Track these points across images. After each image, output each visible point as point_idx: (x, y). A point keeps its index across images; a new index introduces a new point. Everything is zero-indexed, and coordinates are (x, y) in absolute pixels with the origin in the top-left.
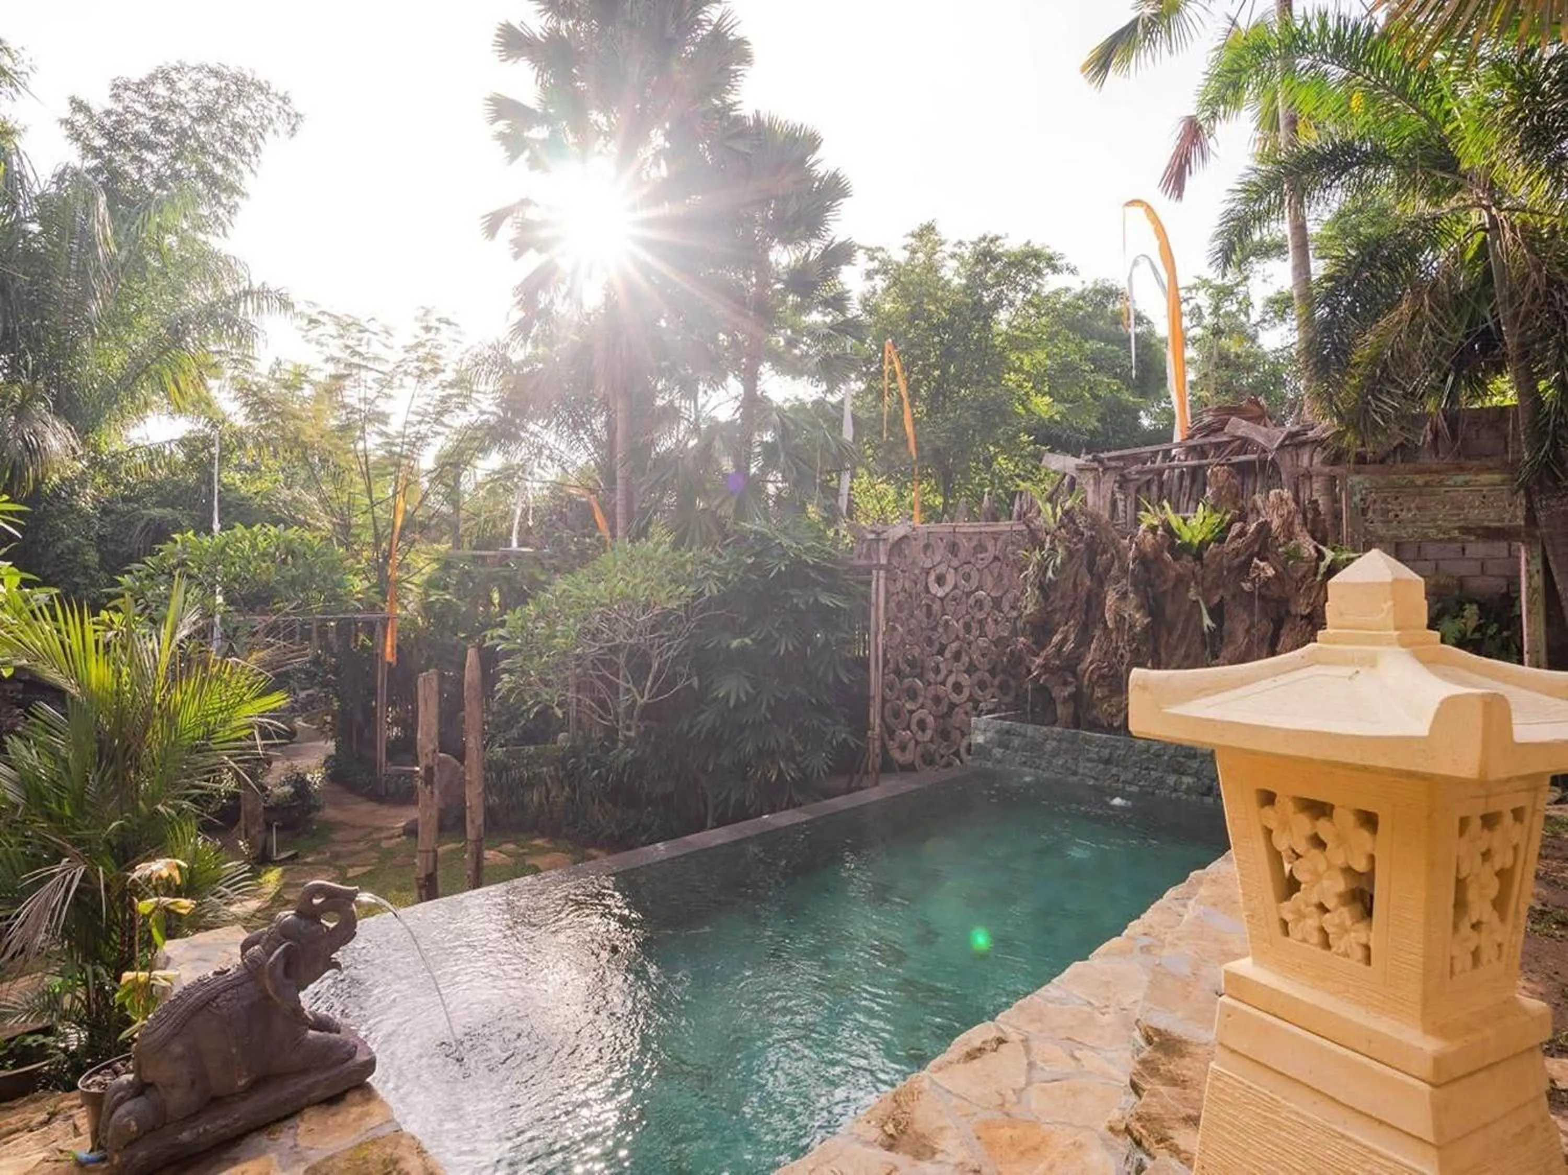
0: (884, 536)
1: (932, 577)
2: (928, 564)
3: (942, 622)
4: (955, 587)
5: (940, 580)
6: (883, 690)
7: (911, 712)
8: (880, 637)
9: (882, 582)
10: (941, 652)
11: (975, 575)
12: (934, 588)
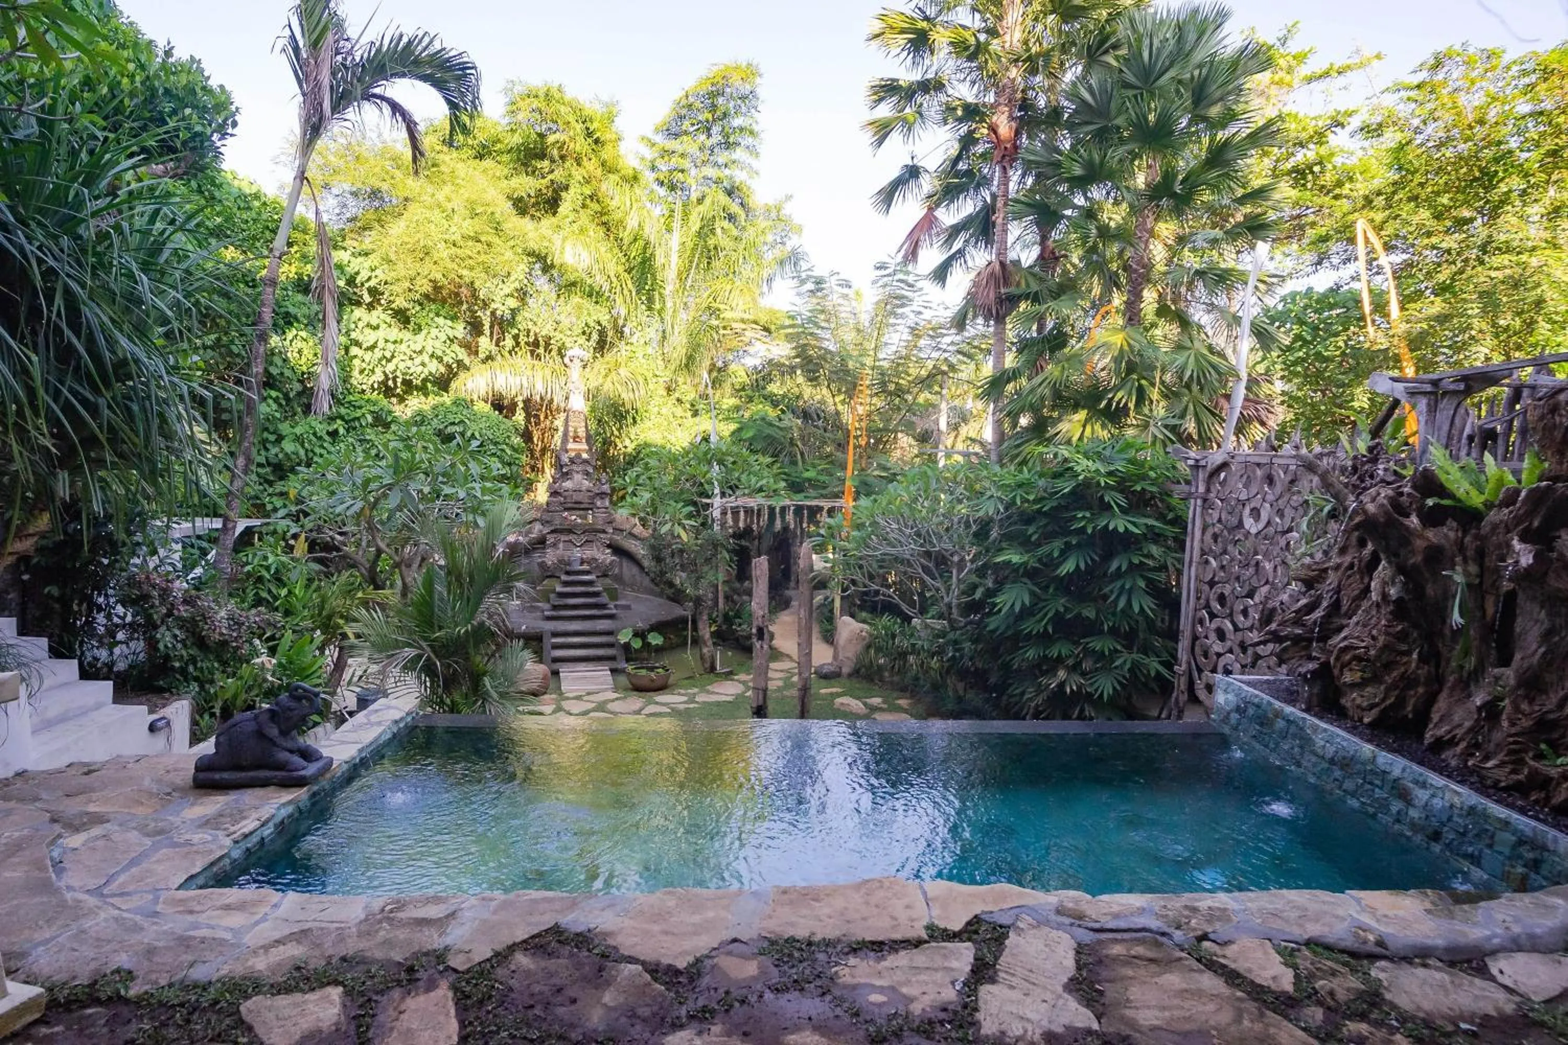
0: (1203, 463)
1: (1247, 511)
2: (1243, 497)
3: (1253, 563)
4: (1269, 523)
5: (1256, 513)
6: (1194, 626)
7: (1219, 655)
8: (1193, 569)
9: (1198, 510)
10: (1250, 595)
11: (1289, 512)
12: (1249, 522)
